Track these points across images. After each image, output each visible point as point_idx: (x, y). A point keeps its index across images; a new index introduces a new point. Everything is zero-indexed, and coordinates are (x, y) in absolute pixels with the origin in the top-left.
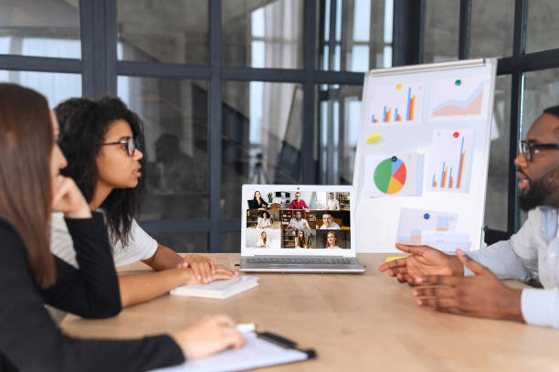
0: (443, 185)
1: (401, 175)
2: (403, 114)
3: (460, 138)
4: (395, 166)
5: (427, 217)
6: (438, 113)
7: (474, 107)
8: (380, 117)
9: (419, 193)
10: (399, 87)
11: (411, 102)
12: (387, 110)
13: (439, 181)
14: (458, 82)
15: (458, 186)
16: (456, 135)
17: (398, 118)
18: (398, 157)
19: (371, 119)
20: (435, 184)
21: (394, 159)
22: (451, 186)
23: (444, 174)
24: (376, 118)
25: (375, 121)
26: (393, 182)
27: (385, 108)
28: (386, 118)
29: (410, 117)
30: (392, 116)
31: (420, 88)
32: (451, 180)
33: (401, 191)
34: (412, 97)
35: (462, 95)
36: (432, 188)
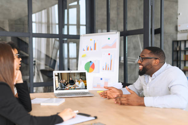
0: (106, 69)
1: (93, 67)
2: (93, 48)
3: (110, 55)
4: (91, 64)
5: (101, 79)
6: (103, 48)
7: (114, 46)
8: (86, 49)
9: (99, 72)
10: (91, 40)
11: (95, 45)
12: (88, 47)
13: (105, 68)
14: (109, 39)
15: (110, 70)
16: (109, 54)
17: (91, 49)
18: (92, 61)
19: (83, 50)
20: (103, 69)
21: (91, 62)
22: (108, 70)
23: (106, 66)
24: (84, 49)
25: (84, 50)
26: (91, 69)
27: (87, 46)
28: (88, 49)
29: (95, 49)
30: (89, 49)
31: (98, 40)
32: (108, 68)
33: (93, 72)
34: (95, 43)
35: (110, 43)
36: (103, 70)
